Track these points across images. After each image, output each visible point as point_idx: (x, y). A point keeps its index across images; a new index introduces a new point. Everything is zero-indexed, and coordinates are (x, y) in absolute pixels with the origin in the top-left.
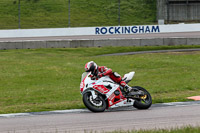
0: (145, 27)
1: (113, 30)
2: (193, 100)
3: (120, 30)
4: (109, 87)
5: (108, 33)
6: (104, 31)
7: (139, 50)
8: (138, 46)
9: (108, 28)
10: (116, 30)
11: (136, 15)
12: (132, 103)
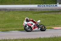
0: (53, 5)
1: (43, 6)
2: (53, 29)
3: (45, 6)
4: (32, 24)
5: (41, 7)
6: (40, 6)
7: (50, 12)
8: (50, 11)
9: (42, 5)
10: (44, 6)
11: (50, 1)
12: (40, 29)
